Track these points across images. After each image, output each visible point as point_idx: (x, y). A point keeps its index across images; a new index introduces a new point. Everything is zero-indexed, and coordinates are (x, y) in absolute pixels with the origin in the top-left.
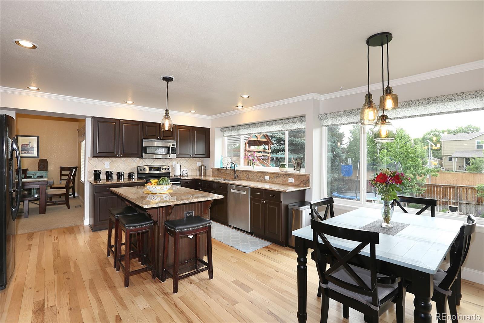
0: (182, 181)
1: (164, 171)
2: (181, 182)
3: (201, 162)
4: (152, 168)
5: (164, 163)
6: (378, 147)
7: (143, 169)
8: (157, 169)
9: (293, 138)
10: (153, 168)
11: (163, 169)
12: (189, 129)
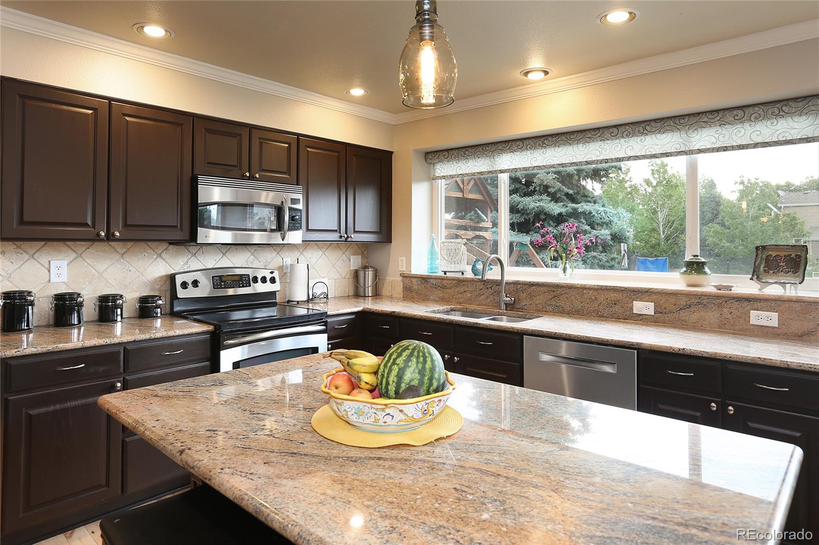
0: (329, 320)
1: (260, 288)
2: (326, 324)
3: (360, 256)
4: (220, 277)
5: (256, 261)
6: (660, 220)
7: (190, 283)
8: (239, 281)
9: (516, 197)
10: (224, 279)
11: (255, 280)
12: (338, 152)
